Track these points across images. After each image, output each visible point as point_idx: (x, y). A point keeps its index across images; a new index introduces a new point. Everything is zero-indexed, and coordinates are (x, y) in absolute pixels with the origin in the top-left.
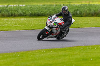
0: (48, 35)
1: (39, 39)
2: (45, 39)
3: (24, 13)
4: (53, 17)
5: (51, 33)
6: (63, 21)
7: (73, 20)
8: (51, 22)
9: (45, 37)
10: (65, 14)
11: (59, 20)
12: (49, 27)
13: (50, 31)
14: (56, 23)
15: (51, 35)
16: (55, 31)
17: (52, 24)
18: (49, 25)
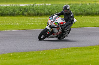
0: (49, 35)
1: (40, 39)
2: (46, 39)
3: (50, 12)
4: (54, 17)
5: (53, 32)
6: (64, 21)
7: (75, 20)
8: (53, 22)
9: (46, 37)
10: (66, 14)
11: (60, 20)
12: (50, 26)
13: (51, 30)
14: (57, 23)
15: (52, 35)
16: (56, 31)
17: (53, 24)
18: (50, 24)
